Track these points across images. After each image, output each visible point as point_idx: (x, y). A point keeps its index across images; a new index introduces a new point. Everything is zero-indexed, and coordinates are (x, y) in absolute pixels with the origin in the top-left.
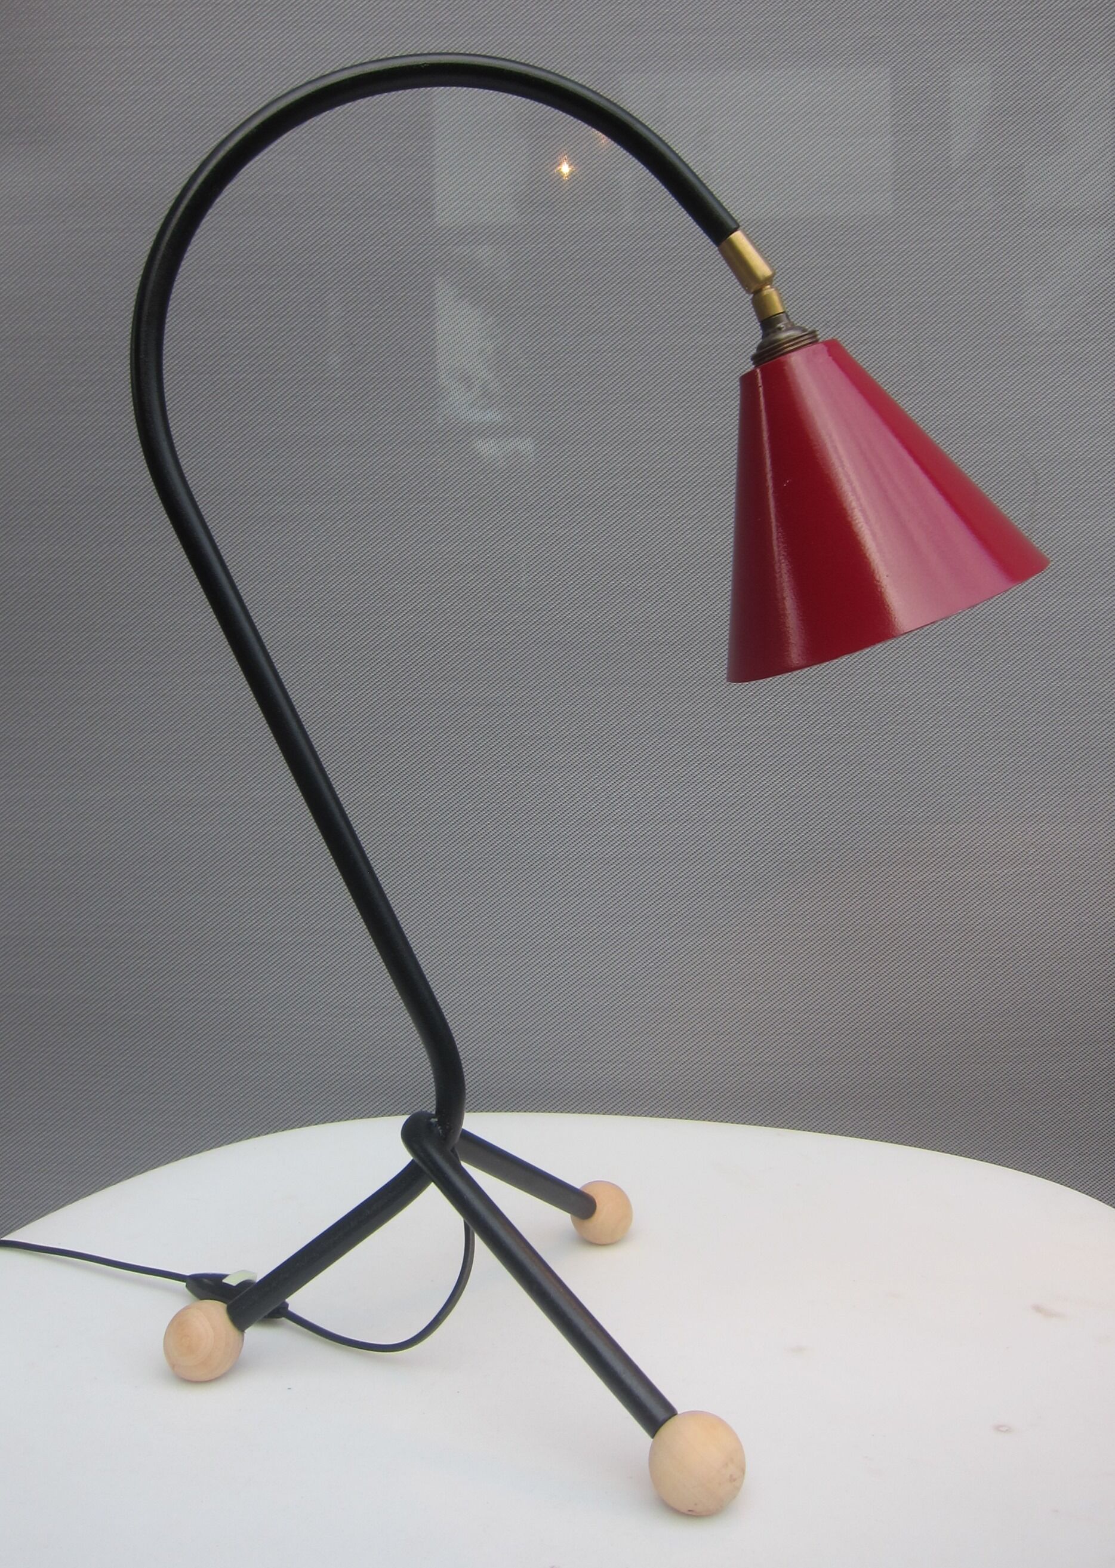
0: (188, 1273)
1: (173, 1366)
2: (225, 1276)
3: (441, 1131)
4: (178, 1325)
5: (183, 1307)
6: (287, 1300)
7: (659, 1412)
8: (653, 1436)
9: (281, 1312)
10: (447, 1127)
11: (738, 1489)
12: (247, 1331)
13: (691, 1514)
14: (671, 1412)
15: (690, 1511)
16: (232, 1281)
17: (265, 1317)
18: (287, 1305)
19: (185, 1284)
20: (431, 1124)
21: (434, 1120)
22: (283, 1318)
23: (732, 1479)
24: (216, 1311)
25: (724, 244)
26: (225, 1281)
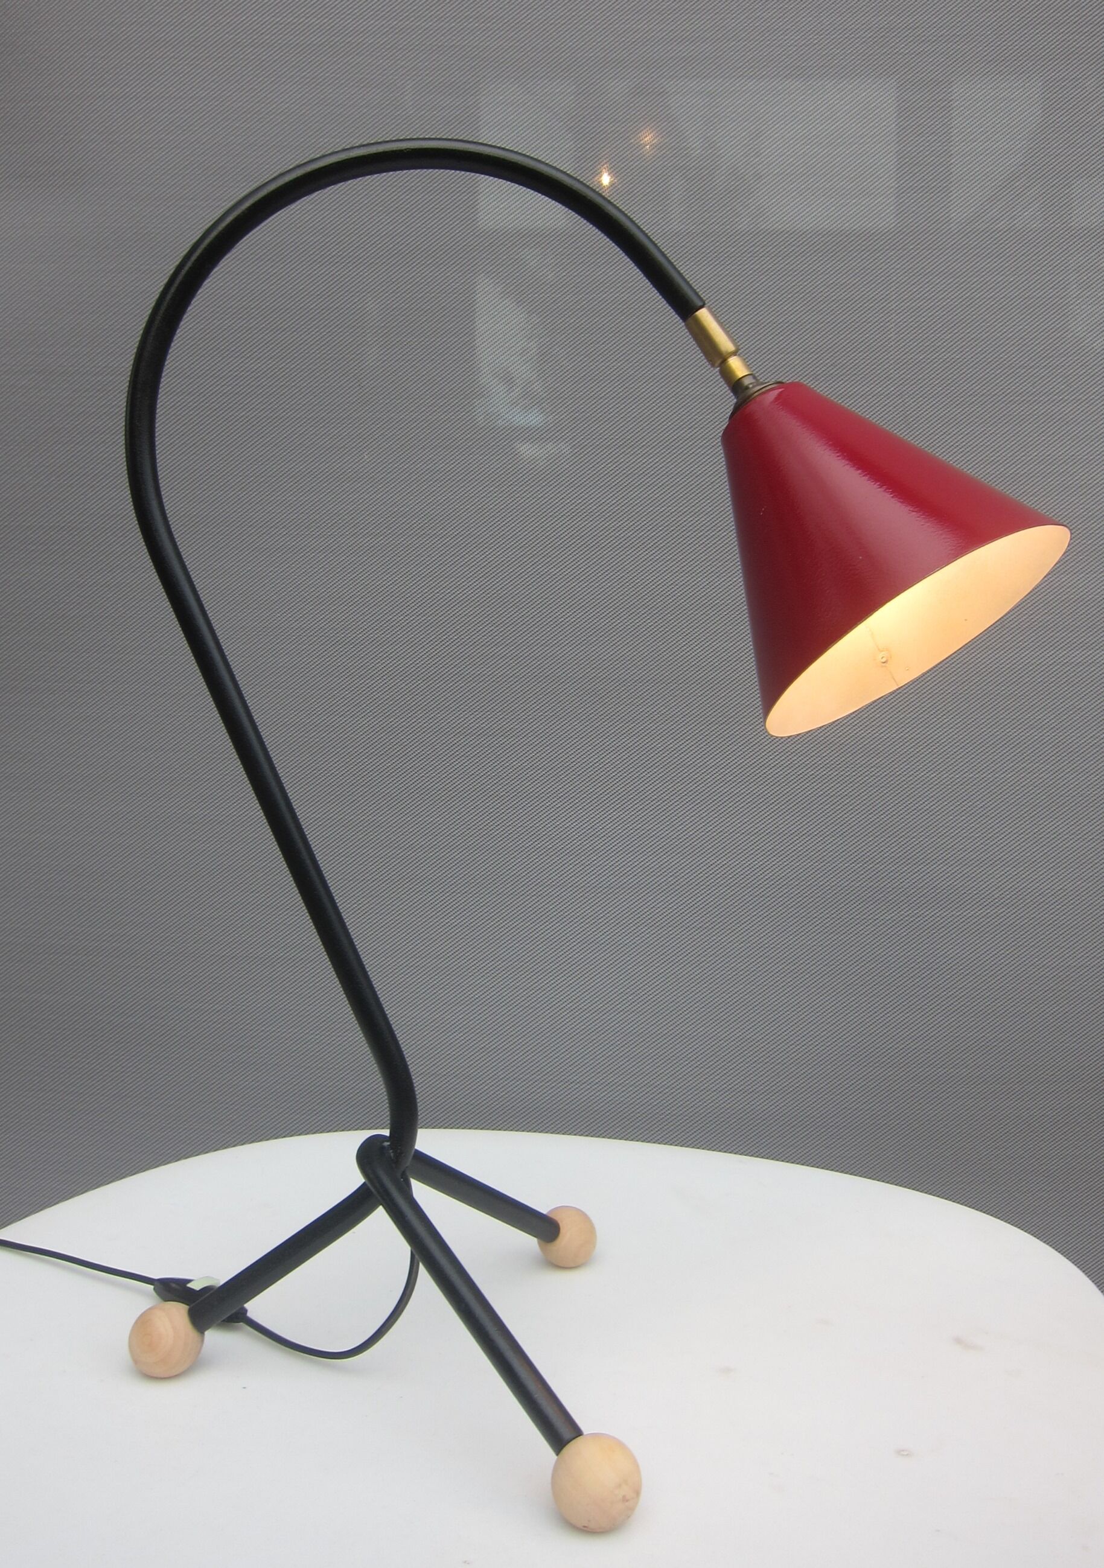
0: (156, 1277)
1: (136, 1361)
2: (189, 1281)
3: (392, 1154)
4: (143, 1324)
5: (148, 1307)
6: (246, 1306)
7: (565, 1432)
8: (557, 1454)
9: (238, 1318)
10: (399, 1151)
11: (632, 1509)
12: (207, 1333)
13: (587, 1530)
14: (577, 1432)
15: (585, 1527)
16: (196, 1286)
17: (224, 1321)
18: (246, 1311)
19: (152, 1287)
20: (383, 1148)
21: (387, 1144)
22: (241, 1323)
23: (625, 1499)
24: (178, 1312)
25: (690, 320)
26: (189, 1285)
